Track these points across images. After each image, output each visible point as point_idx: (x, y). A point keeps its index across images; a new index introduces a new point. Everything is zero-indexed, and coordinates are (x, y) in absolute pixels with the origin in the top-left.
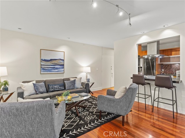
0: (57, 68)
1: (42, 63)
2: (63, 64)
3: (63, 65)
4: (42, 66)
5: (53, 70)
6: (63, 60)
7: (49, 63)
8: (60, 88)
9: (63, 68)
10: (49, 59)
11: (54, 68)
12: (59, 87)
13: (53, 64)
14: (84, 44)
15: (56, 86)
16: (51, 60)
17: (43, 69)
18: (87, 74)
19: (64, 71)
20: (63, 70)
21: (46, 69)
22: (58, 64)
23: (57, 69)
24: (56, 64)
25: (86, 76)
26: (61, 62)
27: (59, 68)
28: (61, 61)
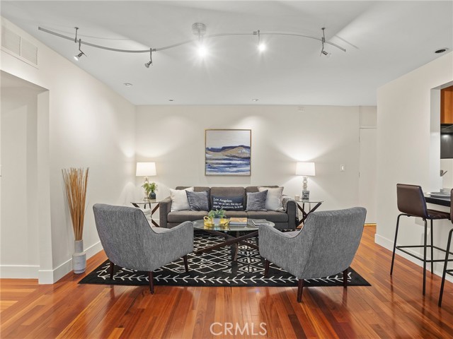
0: (236, 164)
1: (208, 155)
2: (248, 156)
3: (249, 158)
4: (208, 161)
5: (228, 169)
6: (249, 148)
7: (219, 155)
8: (233, 206)
9: (250, 164)
10: (220, 147)
11: (230, 164)
12: (230, 203)
13: (226, 156)
14: (301, 107)
15: (225, 201)
16: (224, 149)
17: (209, 166)
18: (305, 180)
19: (250, 171)
20: (248, 168)
21: (215, 166)
22: (238, 157)
23: (235, 166)
24: (234, 156)
25: (302, 184)
26: (244, 153)
27: (240, 164)
28: (244, 150)
